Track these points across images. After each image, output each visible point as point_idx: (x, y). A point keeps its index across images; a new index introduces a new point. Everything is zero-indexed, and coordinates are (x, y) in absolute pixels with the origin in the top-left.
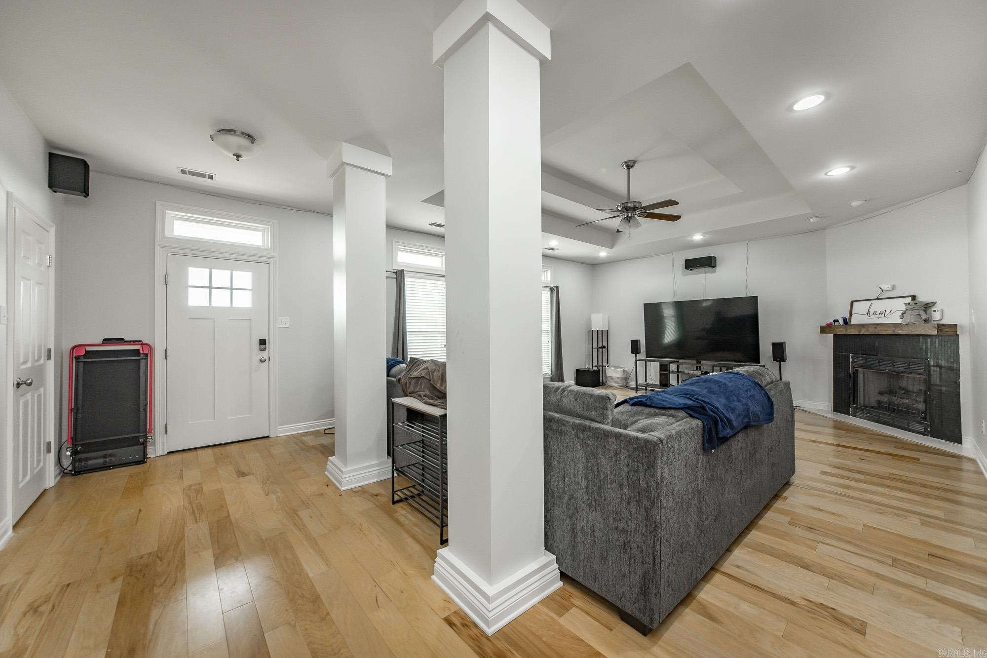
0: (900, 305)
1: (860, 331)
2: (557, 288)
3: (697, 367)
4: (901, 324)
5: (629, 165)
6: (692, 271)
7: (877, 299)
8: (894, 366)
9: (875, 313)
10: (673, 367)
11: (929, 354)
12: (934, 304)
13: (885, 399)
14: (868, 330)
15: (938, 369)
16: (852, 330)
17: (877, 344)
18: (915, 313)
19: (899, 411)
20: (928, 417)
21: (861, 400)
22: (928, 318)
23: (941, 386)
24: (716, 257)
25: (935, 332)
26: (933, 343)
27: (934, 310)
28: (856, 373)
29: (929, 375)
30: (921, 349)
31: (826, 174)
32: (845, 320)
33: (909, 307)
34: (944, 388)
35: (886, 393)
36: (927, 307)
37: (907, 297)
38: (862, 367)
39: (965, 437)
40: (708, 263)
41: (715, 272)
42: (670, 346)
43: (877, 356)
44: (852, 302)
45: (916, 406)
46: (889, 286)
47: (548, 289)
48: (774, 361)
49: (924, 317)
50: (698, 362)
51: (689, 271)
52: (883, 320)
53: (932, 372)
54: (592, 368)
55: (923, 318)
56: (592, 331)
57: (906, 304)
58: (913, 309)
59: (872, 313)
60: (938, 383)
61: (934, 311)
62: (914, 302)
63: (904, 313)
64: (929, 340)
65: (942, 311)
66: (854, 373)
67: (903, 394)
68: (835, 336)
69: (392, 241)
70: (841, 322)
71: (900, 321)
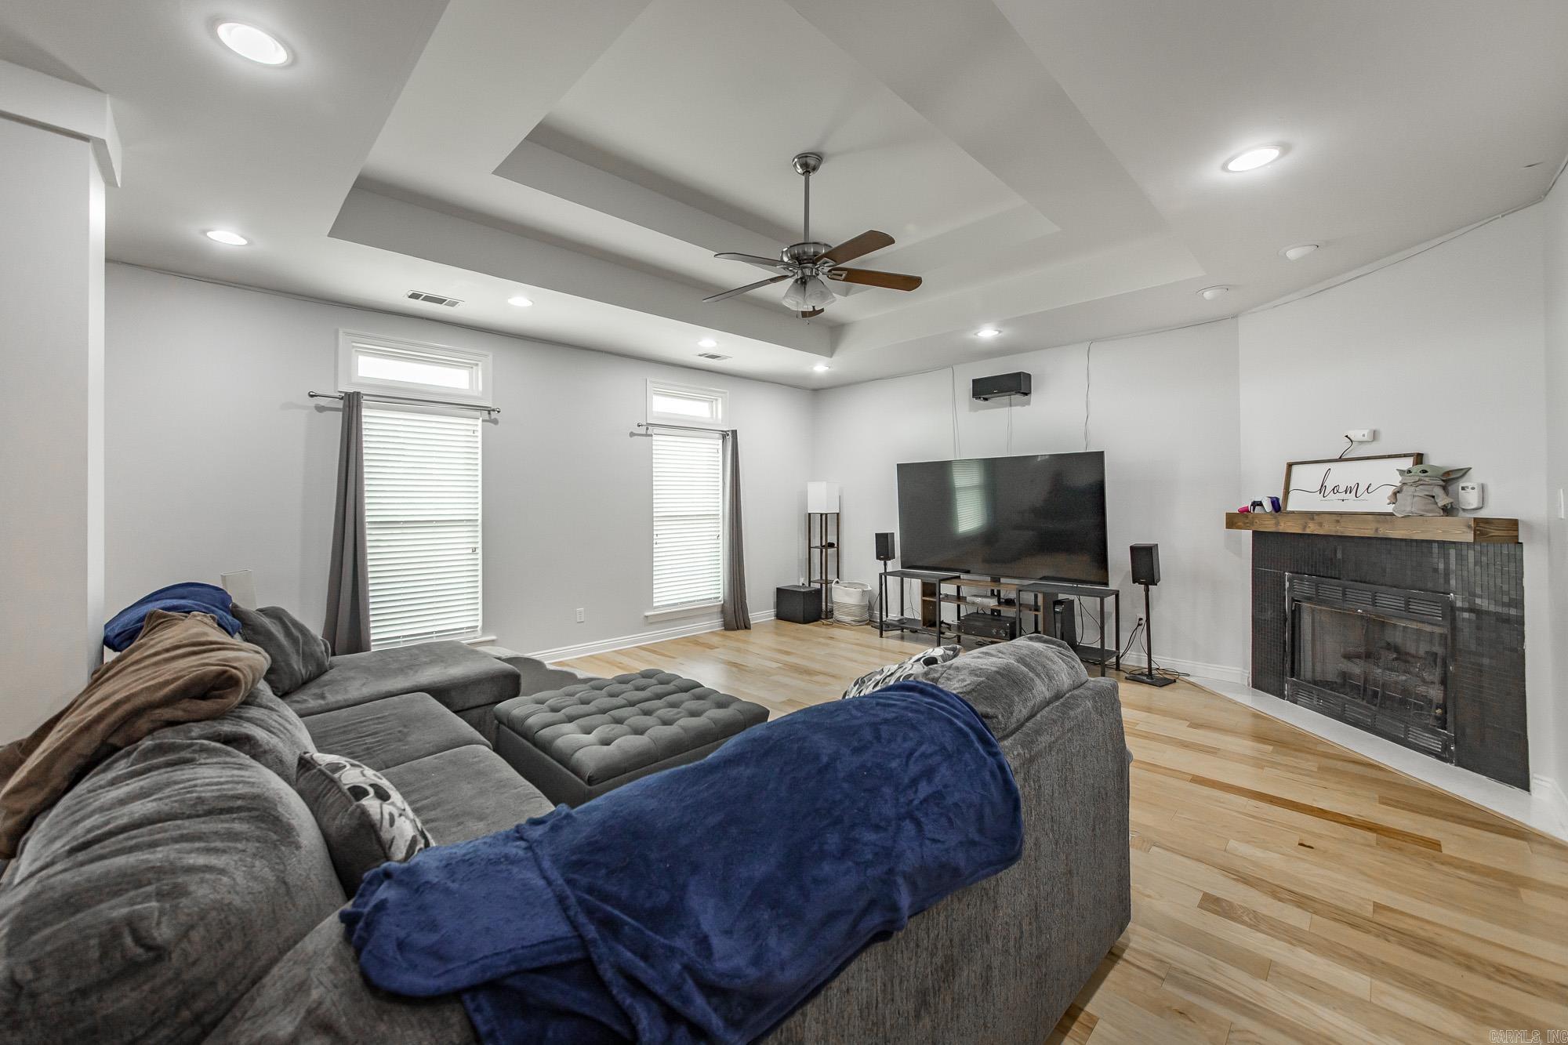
0: (1389, 474)
1: (1305, 528)
2: (734, 433)
3: (993, 591)
4: (1391, 514)
5: (809, 163)
6: (986, 402)
7: (1341, 459)
8: (1374, 604)
9: (1335, 490)
10: (948, 589)
11: (1453, 582)
12: (1466, 473)
13: (1356, 669)
14: (1320, 525)
15: (1473, 616)
16: (1289, 524)
17: (1339, 555)
18: (1422, 491)
19: (1385, 697)
20: (1450, 718)
21: (1307, 666)
22: (1451, 503)
23: (1482, 655)
24: (1029, 375)
25: (1469, 537)
26: (1461, 558)
27: (1464, 485)
28: (1296, 612)
29: (1454, 629)
30: (1436, 570)
31: (1224, 167)
32: (1275, 503)
33: (1410, 479)
34: (1486, 661)
35: (1358, 656)
36: (1449, 479)
37: (1405, 456)
38: (1309, 599)
39: (1535, 775)
40: (1016, 385)
41: (1028, 403)
42: (970, 539)
43: (1339, 579)
44: (1290, 466)
45: (1422, 689)
46: (1366, 432)
47: (717, 435)
48: (1134, 582)
49: (1442, 500)
50: (996, 580)
51: (981, 402)
52: (1351, 505)
53: (1459, 624)
54: (810, 585)
55: (1441, 503)
56: (810, 514)
57: (1402, 472)
58: (1417, 484)
59: (1329, 489)
60: (1473, 647)
61: (1463, 488)
62: (1420, 467)
63: (1398, 492)
64: (1452, 552)
65: (1483, 488)
66: (1293, 612)
67: (1393, 660)
68: (1257, 535)
69: (337, 332)
70: (1268, 506)
71: (1390, 509)
